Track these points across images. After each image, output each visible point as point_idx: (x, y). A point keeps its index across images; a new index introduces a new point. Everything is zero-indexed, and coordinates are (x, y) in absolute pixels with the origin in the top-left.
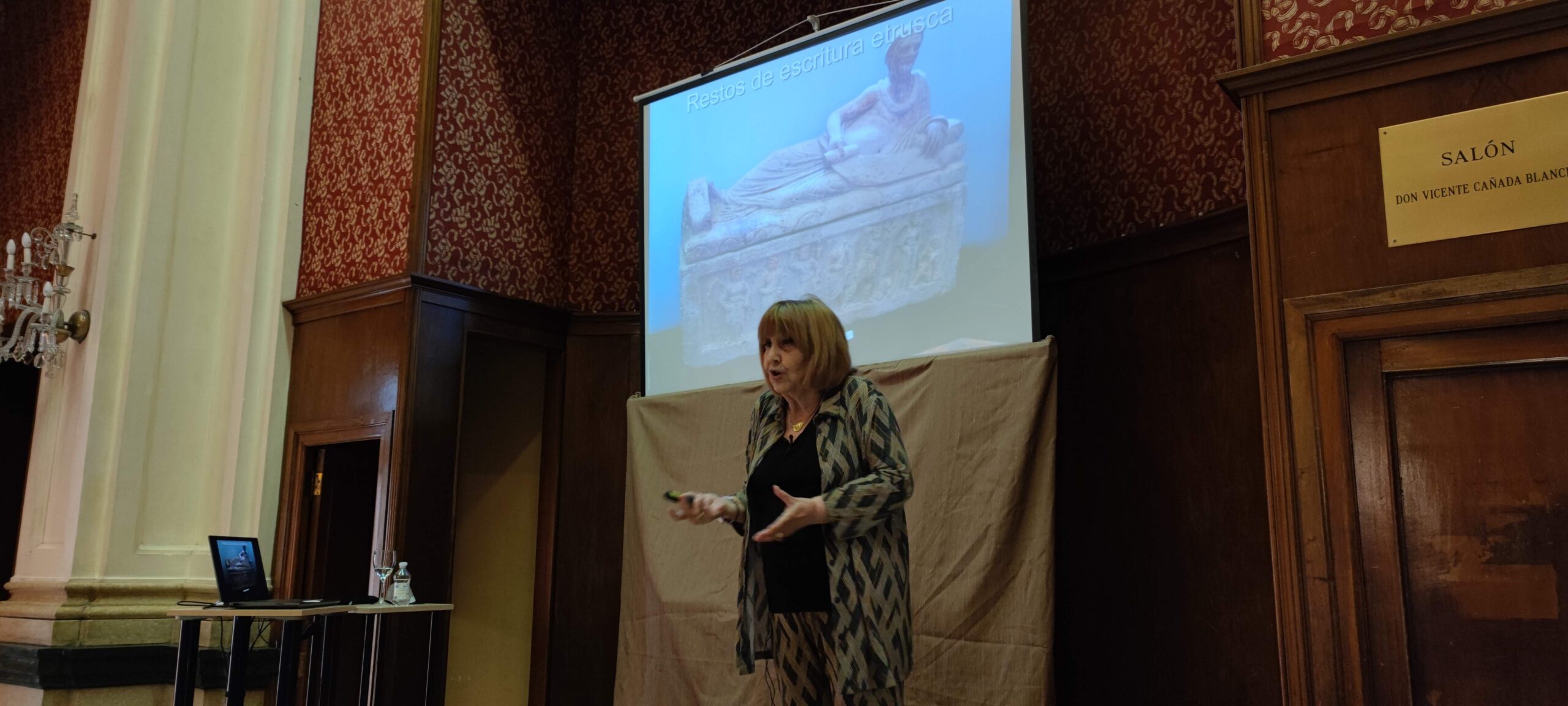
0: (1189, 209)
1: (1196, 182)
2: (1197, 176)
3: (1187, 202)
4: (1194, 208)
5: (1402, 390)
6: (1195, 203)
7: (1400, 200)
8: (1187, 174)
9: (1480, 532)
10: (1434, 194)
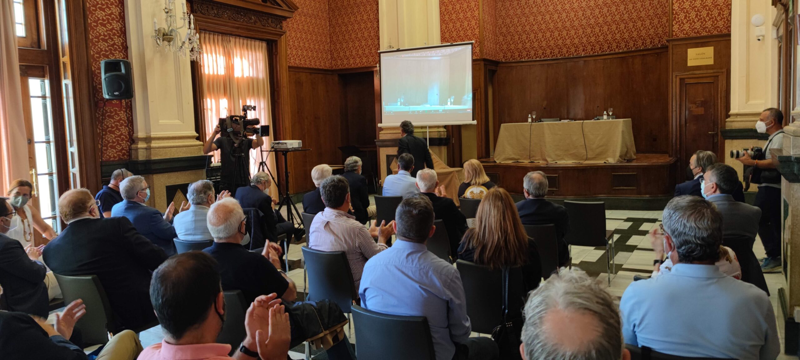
0: (646, 46)
1: (649, 41)
3: (647, 44)
5: (687, 85)
7: (690, 59)
8: (647, 39)
9: (695, 103)
10: (694, 59)
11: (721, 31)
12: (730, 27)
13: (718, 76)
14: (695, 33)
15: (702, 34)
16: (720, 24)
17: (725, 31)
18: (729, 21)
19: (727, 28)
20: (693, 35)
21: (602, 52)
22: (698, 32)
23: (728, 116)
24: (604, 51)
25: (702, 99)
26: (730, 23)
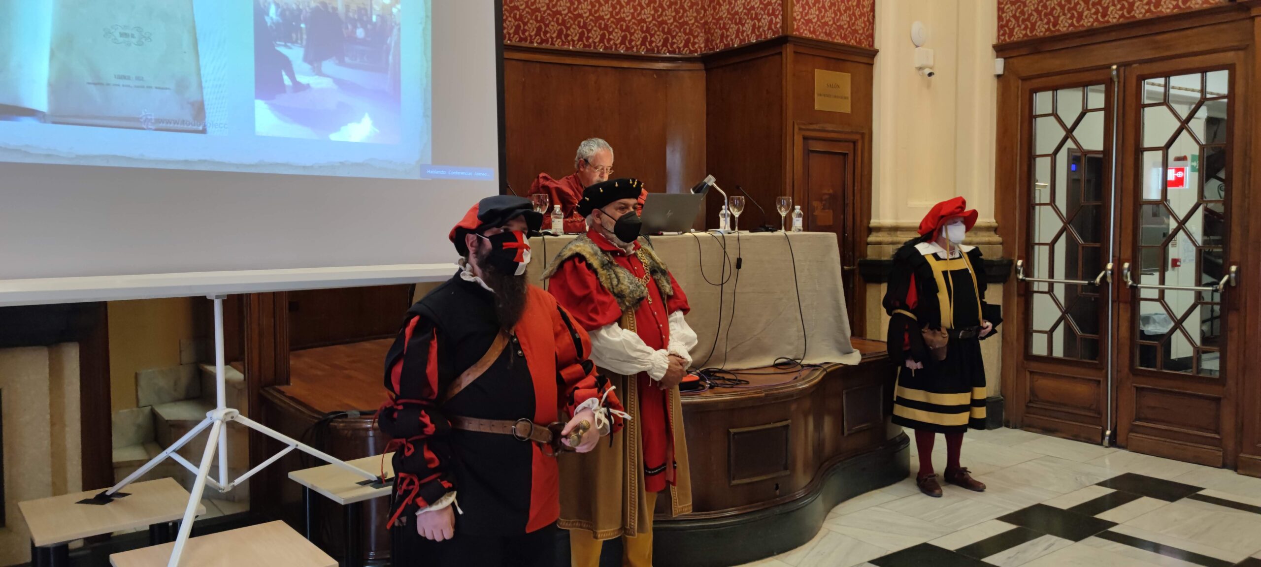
0: (633, 47)
1: (639, 36)
2: (641, 33)
3: (633, 43)
4: (635, 48)
5: (812, 155)
6: (637, 46)
7: (818, 95)
8: (635, 30)
9: (821, 200)
10: (824, 95)
11: (860, 42)
12: (872, 36)
13: (855, 143)
14: (826, 33)
15: (836, 41)
16: (860, 24)
17: (865, 44)
18: (871, 23)
19: (868, 36)
20: (822, 37)
21: (521, 40)
22: (829, 34)
23: (870, 230)
24: (525, 39)
25: (831, 191)
26: (873, 29)
